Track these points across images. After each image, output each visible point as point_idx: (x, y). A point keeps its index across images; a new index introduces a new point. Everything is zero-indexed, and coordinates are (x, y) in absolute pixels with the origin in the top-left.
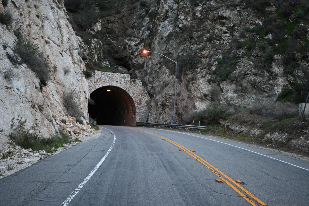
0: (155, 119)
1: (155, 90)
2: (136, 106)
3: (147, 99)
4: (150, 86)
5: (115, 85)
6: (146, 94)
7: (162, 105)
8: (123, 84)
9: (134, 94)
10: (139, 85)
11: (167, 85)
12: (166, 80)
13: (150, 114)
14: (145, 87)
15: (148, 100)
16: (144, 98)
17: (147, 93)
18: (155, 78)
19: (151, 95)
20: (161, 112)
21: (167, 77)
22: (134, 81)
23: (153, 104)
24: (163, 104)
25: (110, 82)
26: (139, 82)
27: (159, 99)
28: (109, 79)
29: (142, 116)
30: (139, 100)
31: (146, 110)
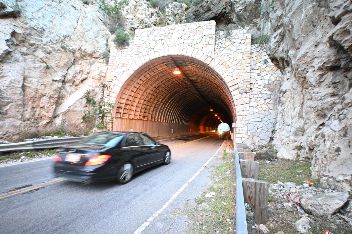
2: (234, 98)
3: (270, 75)
5: (177, 53)
6: (265, 63)
8: (195, 46)
9: (227, 67)
10: (243, 42)
13: (279, 116)
14: (260, 47)
15: (273, 79)
16: (259, 75)
17: (269, 60)
22: (229, 36)
23: (287, 85)
25: (166, 47)
26: (241, 35)
28: (163, 41)
29: (255, 123)
30: (242, 82)
31: (267, 108)
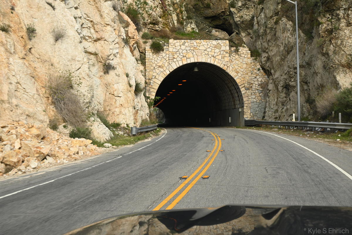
0: (275, 113)
1: (272, 62)
2: (243, 92)
3: (261, 78)
4: (264, 56)
5: (204, 61)
6: (258, 70)
7: (285, 87)
8: (217, 57)
9: (237, 72)
10: (246, 56)
11: (291, 51)
12: (289, 42)
13: (267, 104)
14: (256, 59)
15: (263, 81)
16: (255, 78)
17: (261, 69)
18: (271, 41)
19: (267, 72)
20: (285, 99)
21: (290, 36)
22: (237, 51)
23: (271, 87)
24: (286, 85)
25: (196, 56)
26: (245, 52)
27: (280, 76)
28: (192, 51)
29: (254, 108)
30: (247, 83)
31: (261, 98)
